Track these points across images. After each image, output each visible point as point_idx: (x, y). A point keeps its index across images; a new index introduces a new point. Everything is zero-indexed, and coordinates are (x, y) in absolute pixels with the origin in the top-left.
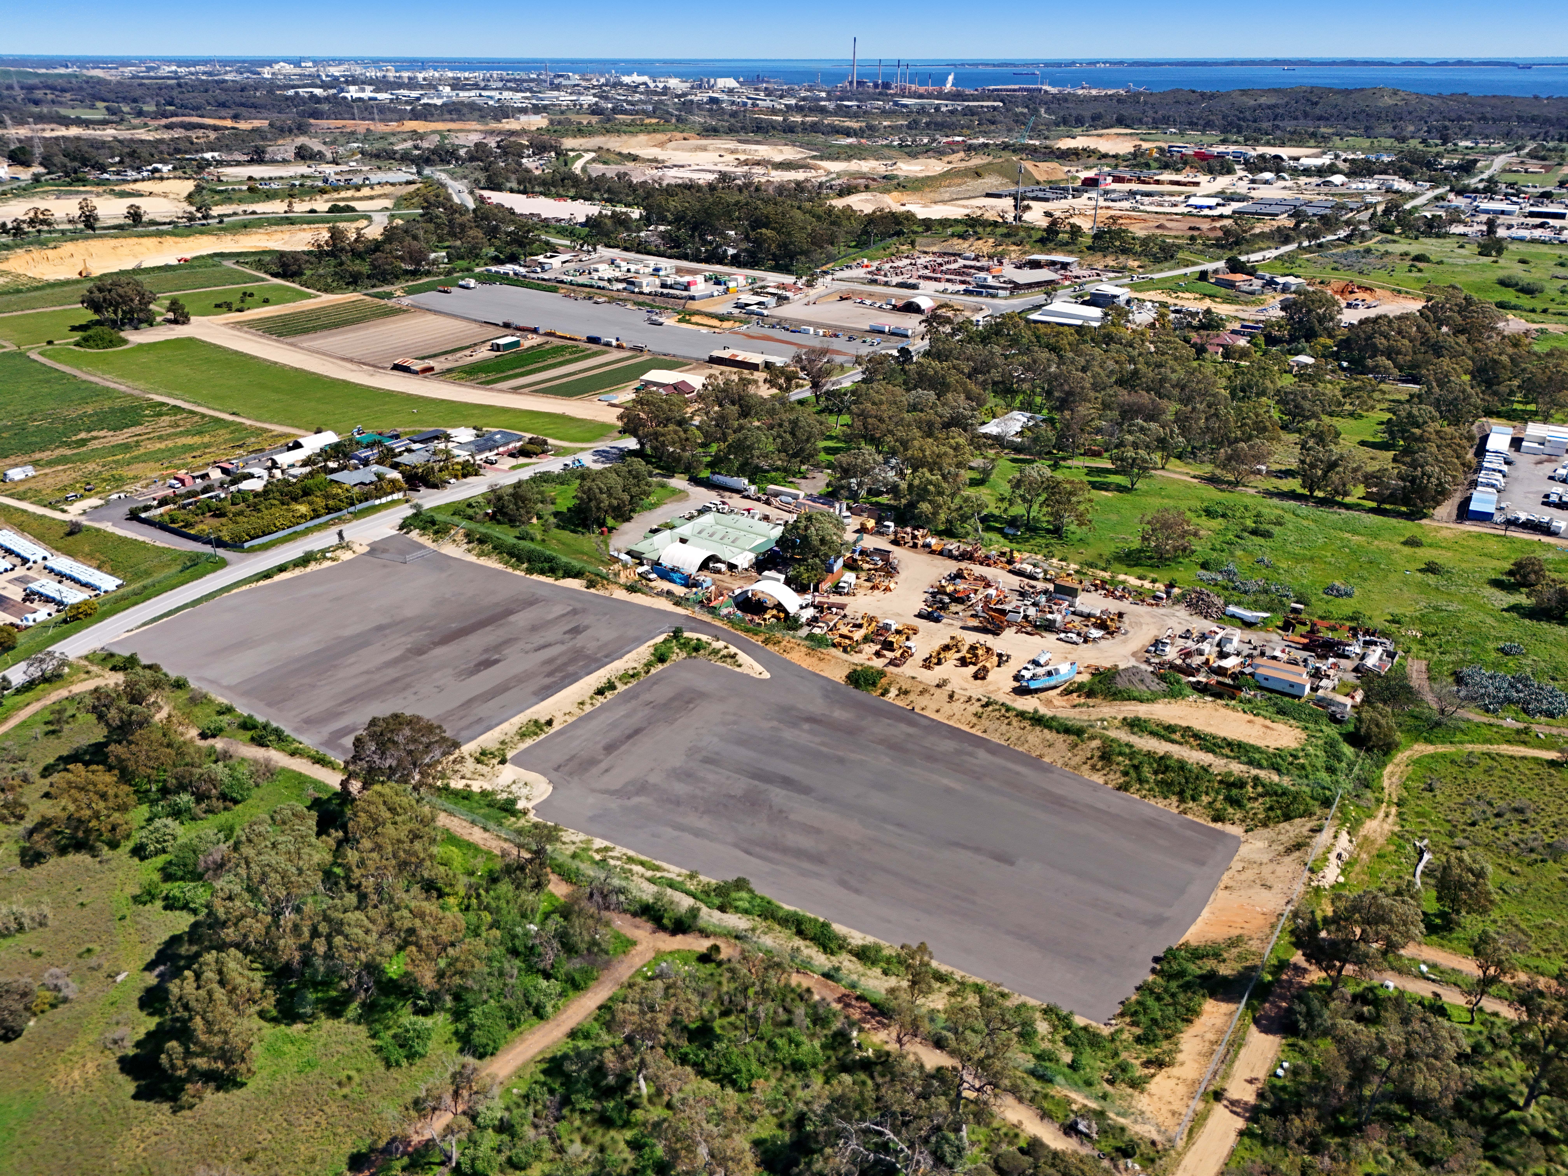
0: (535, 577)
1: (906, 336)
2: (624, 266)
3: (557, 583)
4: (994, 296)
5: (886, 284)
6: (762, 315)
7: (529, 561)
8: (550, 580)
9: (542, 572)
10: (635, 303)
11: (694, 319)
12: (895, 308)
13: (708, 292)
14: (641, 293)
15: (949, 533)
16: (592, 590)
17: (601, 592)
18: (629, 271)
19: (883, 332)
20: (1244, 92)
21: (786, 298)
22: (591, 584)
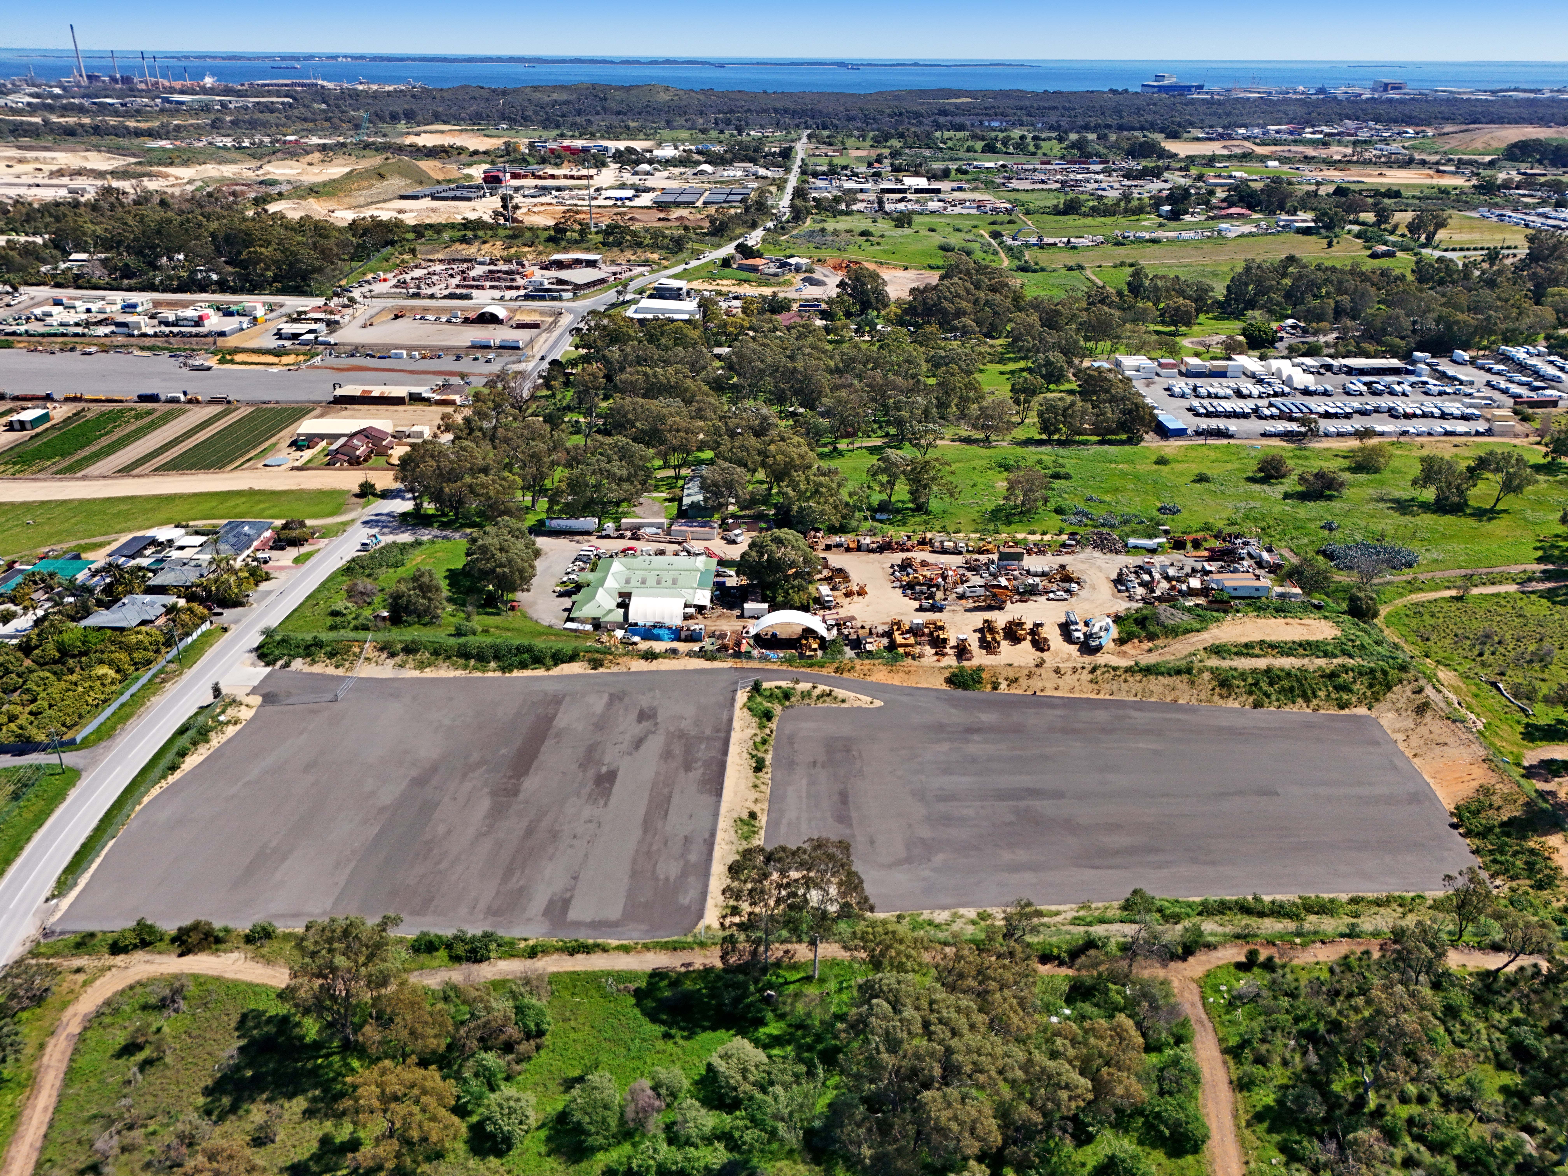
0: (516, 673)
1: (518, 348)
2: (81, 306)
3: (551, 673)
4: (560, 299)
5: (432, 296)
6: (329, 344)
7: (496, 657)
8: (541, 672)
9: (523, 666)
10: (142, 349)
11: (238, 358)
12: (466, 321)
13: (237, 326)
14: (145, 335)
15: (842, 530)
16: (601, 670)
17: (615, 669)
18: (88, 311)
19: (489, 347)
20: (535, 89)
21: (337, 323)
22: (596, 664)
